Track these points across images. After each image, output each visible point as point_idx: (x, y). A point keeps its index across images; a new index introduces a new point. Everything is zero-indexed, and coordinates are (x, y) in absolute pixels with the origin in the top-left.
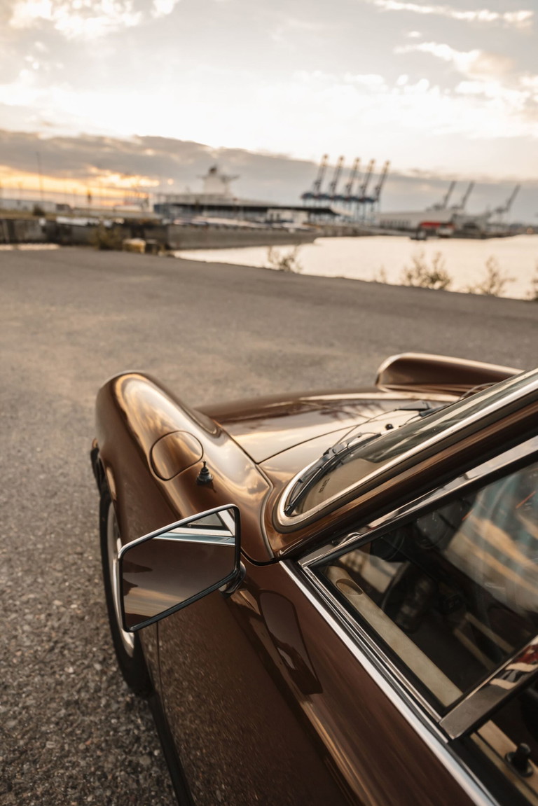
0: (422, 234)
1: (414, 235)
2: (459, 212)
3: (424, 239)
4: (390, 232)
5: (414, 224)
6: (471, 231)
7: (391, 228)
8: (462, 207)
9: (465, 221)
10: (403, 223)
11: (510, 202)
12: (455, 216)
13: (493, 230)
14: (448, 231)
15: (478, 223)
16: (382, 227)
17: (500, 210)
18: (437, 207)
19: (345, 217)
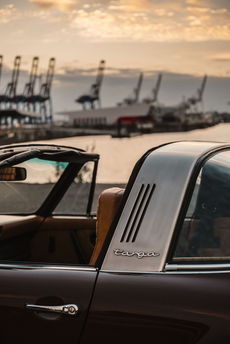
0: (123, 131)
1: (114, 132)
2: (155, 104)
3: (128, 136)
4: (87, 131)
5: (111, 120)
6: (171, 124)
7: (86, 126)
8: (155, 99)
9: (163, 114)
10: (100, 120)
11: (201, 92)
12: (152, 108)
13: (192, 121)
14: (149, 126)
15: (176, 114)
16: (76, 125)
17: (193, 101)
18: (129, 102)
19: (31, 118)
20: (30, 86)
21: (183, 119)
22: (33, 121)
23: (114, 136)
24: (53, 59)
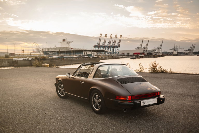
0: (134, 57)
1: (132, 57)
2: (146, 50)
3: (136, 59)
4: (124, 57)
5: (132, 53)
8: (147, 48)
11: (161, 46)
12: (144, 51)
14: (143, 56)
15: (152, 52)
16: (122, 55)
17: (159, 48)
18: (139, 48)
19: (109, 52)
20: (109, 43)
21: (154, 54)
22: (110, 53)
23: (131, 59)
24: (116, 35)
